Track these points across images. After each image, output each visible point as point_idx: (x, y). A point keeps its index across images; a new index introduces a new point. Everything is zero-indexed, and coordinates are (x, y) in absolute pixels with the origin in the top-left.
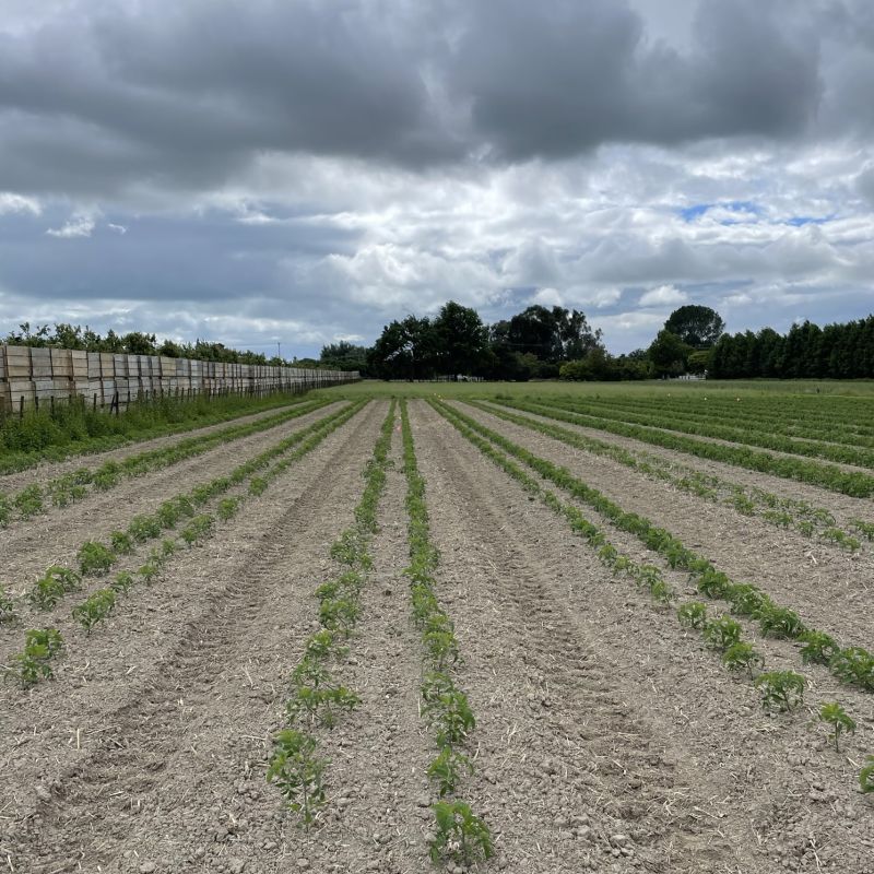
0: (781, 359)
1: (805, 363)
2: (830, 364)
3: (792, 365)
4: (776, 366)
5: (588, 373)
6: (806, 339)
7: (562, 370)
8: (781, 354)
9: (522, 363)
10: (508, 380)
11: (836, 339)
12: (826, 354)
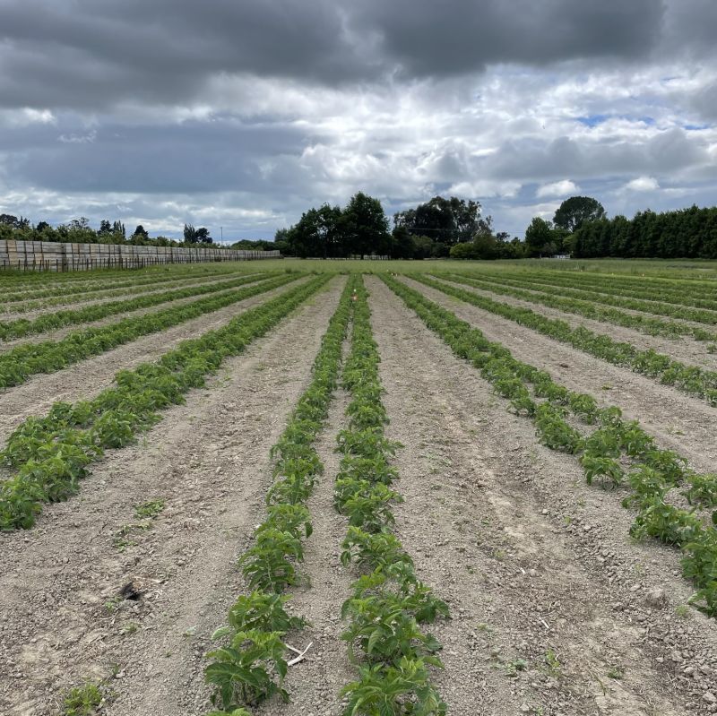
0: (624, 241)
1: (641, 245)
2: (658, 246)
3: (632, 247)
4: (620, 247)
5: (473, 253)
6: (644, 224)
7: (452, 250)
8: (624, 237)
9: (417, 244)
10: (406, 258)
11: (665, 225)
12: (656, 237)
